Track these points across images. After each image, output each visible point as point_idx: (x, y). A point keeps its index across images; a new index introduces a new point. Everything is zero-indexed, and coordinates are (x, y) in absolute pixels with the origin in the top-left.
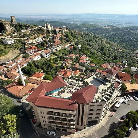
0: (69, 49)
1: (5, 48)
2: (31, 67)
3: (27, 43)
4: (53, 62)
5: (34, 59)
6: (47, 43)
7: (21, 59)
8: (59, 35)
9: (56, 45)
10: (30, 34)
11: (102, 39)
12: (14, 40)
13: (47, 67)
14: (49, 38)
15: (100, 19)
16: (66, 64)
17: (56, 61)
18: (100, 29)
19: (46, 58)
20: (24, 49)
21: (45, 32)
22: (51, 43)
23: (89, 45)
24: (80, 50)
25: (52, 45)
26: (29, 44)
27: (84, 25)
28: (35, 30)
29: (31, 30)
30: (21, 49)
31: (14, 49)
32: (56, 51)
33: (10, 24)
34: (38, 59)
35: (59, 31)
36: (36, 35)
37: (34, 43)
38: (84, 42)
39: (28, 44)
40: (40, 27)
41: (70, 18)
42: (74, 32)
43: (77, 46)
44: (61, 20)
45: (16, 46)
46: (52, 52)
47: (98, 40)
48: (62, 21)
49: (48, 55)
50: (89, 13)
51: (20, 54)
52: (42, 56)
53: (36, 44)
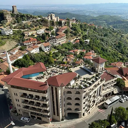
0: (74, 44)
1: (2, 39)
2: (26, 59)
3: (27, 34)
4: (53, 57)
5: (31, 52)
6: (49, 36)
7: (17, 51)
8: (65, 27)
9: (58, 38)
10: (31, 26)
11: (122, 34)
12: (13, 31)
13: (45, 62)
14: (52, 31)
15: (124, 10)
16: (67, 59)
17: (57, 56)
18: (123, 22)
19: (46, 51)
20: (22, 41)
21: (49, 24)
22: (54, 36)
23: (102, 40)
24: (88, 45)
25: (54, 38)
26: (29, 36)
27: (101, 17)
28: (37, 21)
29: (33, 21)
30: (19, 40)
31: (11, 40)
32: (58, 45)
33: (11, 14)
34: (36, 53)
35: (65, 23)
36: (38, 27)
37: (34, 34)
38: (96, 36)
39: (27, 36)
40: (43, 17)
41: (85, 9)
42: (85, 25)
43: (85, 40)
44: (74, 11)
45: (14, 37)
46: (53, 46)
47: (117, 35)
48: (75, 13)
49: (47, 49)
50: (110, 3)
51: (17, 46)
52: (41, 49)
53: (36, 36)
